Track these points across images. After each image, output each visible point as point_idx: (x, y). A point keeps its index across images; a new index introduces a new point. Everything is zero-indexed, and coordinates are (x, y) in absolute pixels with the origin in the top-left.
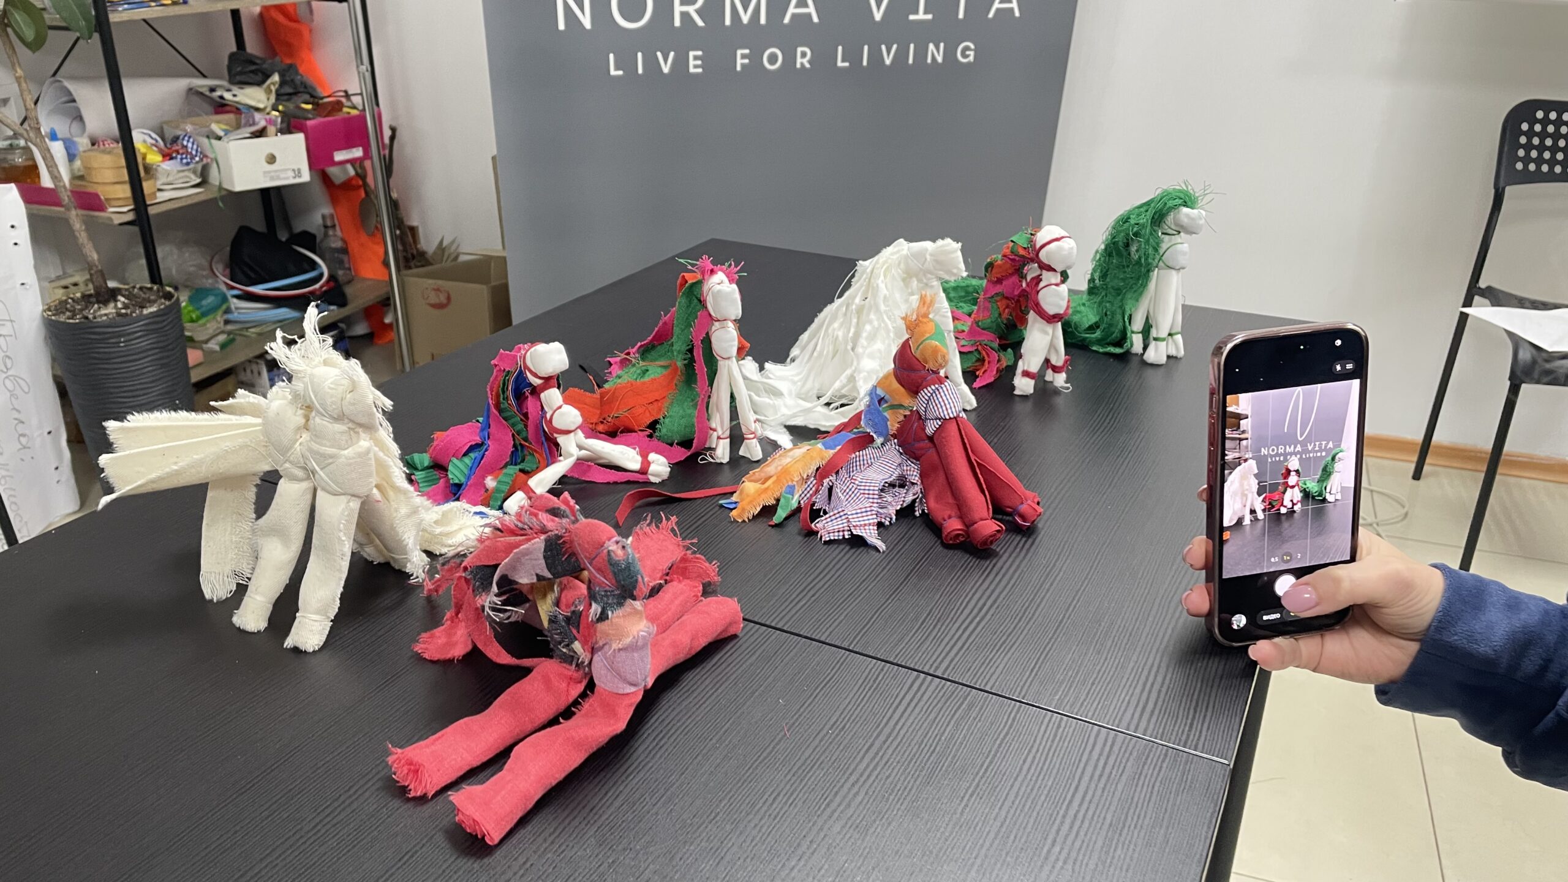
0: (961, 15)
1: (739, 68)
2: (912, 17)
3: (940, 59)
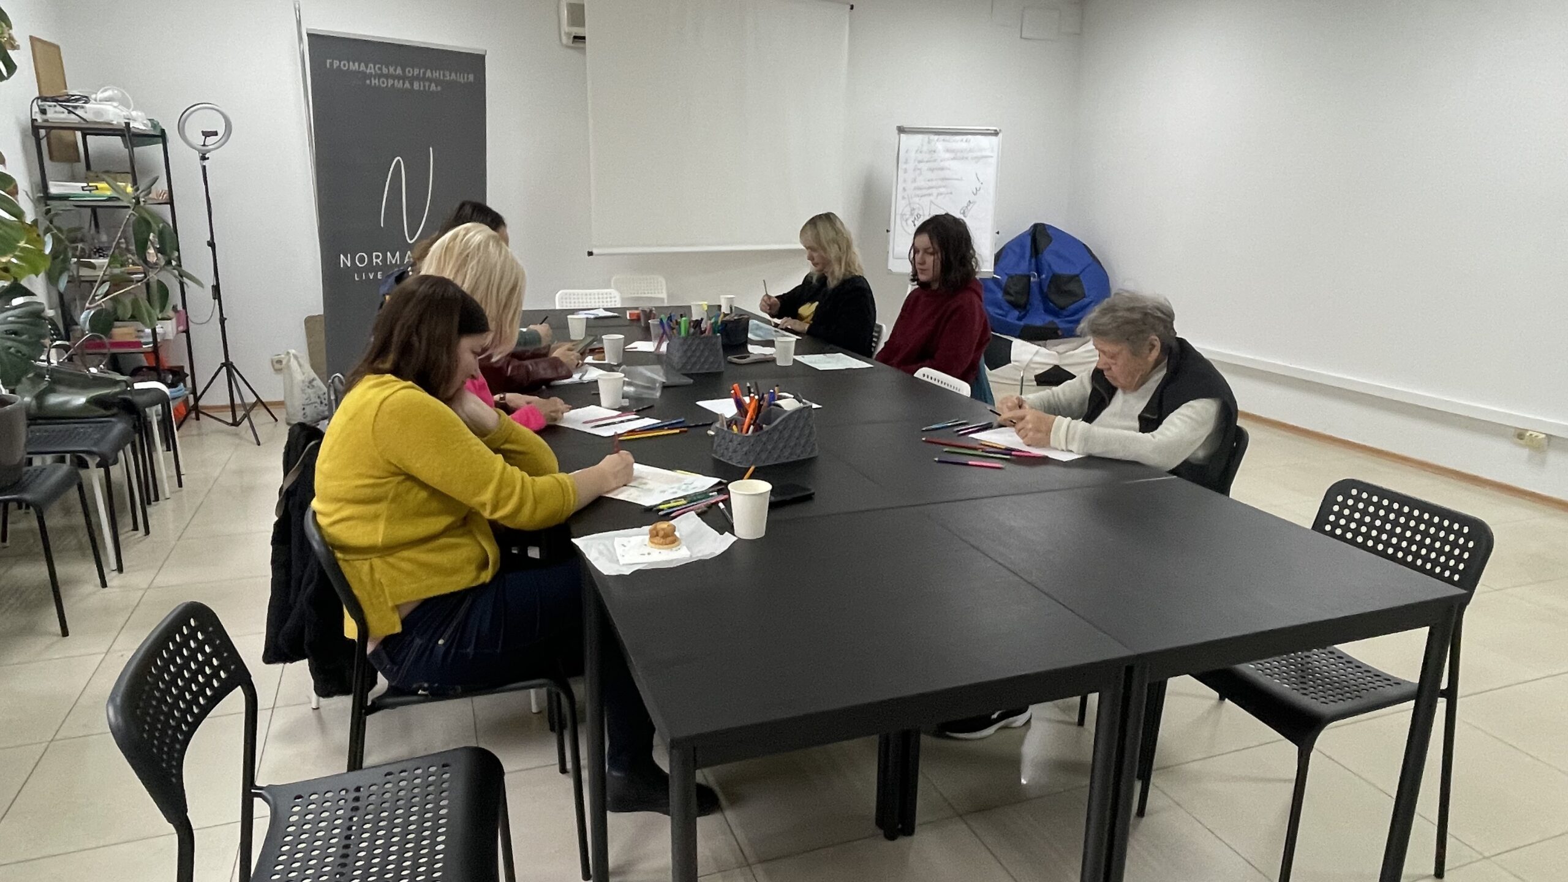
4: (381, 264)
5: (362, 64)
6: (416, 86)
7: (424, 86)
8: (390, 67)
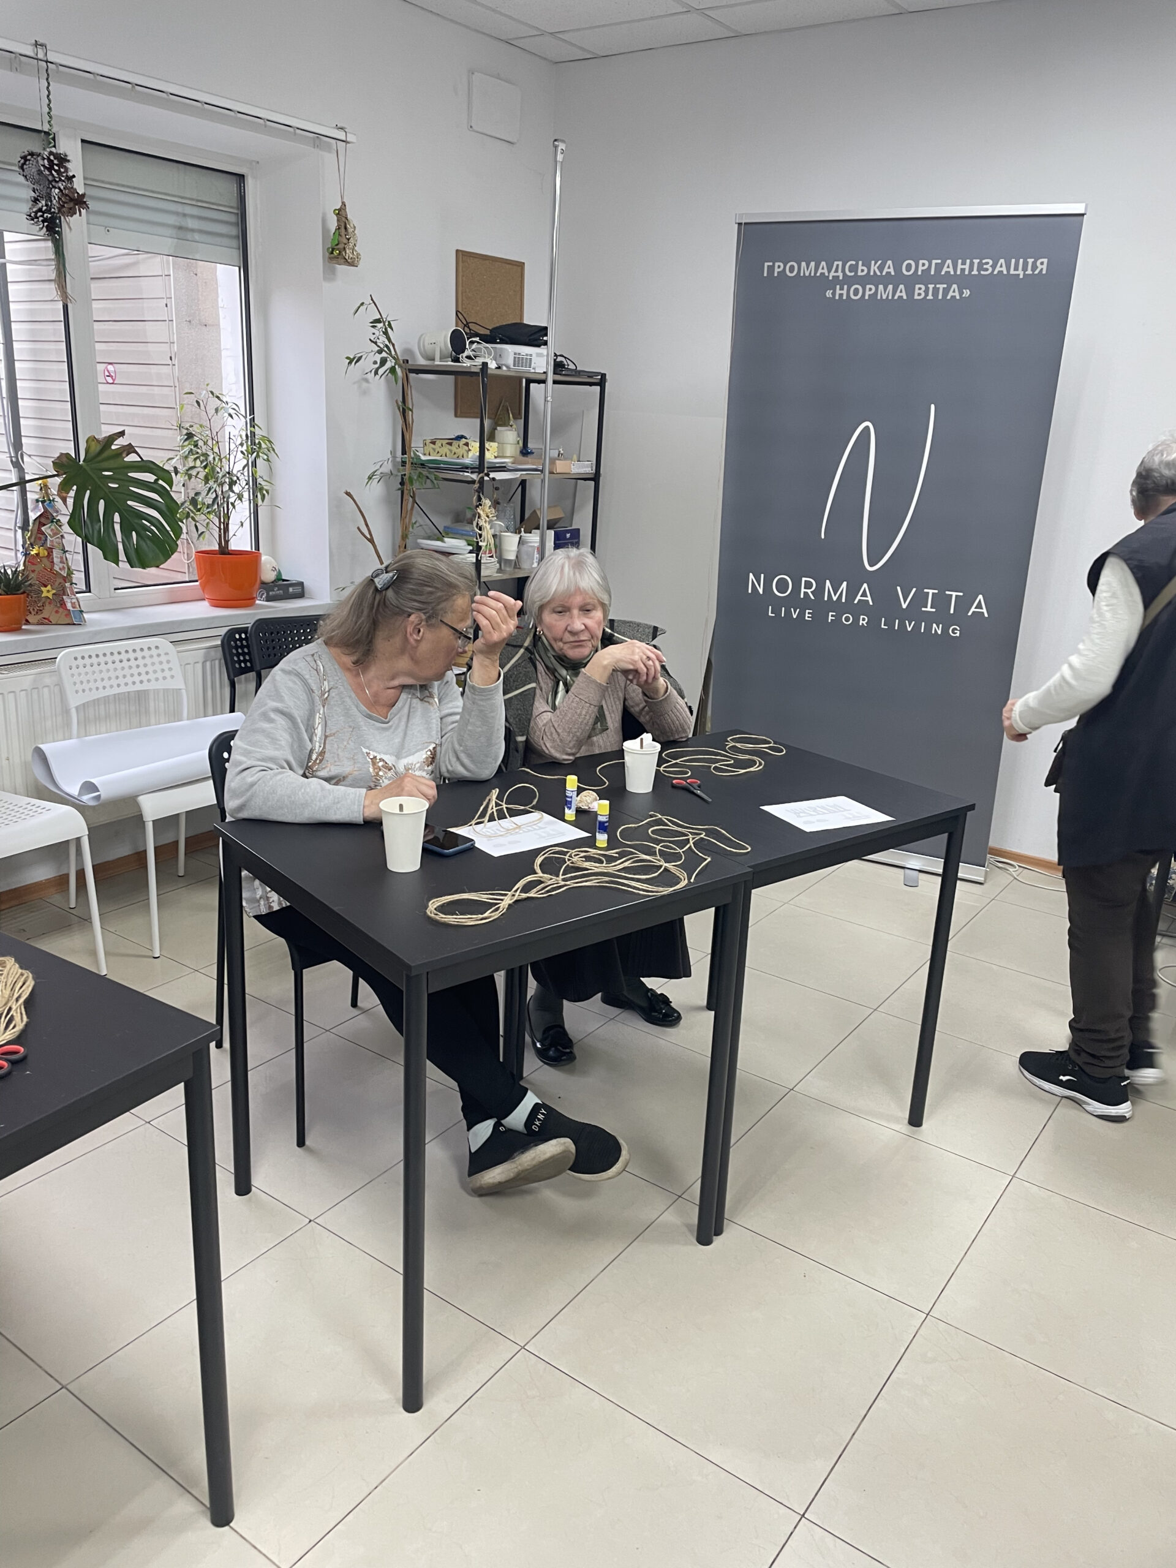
0: (952, 611)
1: (830, 621)
2: (923, 609)
3: (939, 632)
4: (812, 598)
5: (823, 263)
6: (919, 291)
7: (936, 291)
8: (873, 262)
